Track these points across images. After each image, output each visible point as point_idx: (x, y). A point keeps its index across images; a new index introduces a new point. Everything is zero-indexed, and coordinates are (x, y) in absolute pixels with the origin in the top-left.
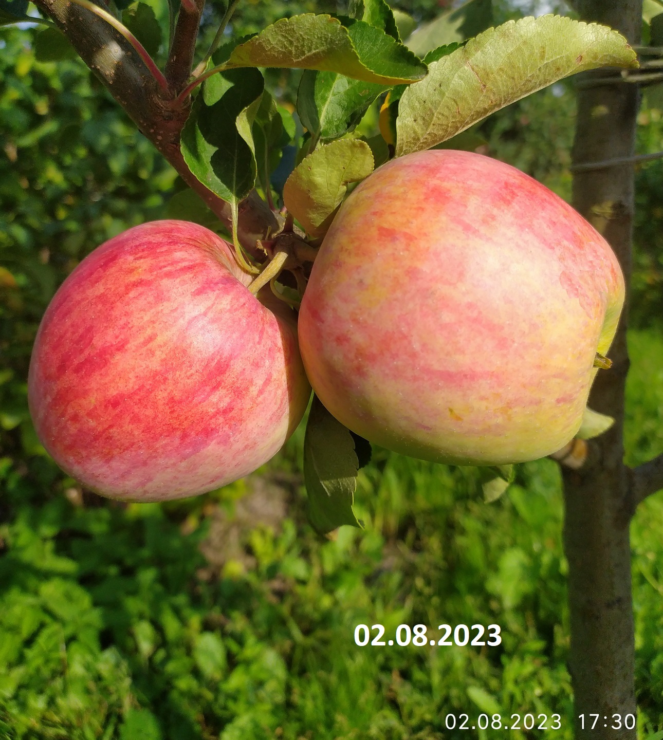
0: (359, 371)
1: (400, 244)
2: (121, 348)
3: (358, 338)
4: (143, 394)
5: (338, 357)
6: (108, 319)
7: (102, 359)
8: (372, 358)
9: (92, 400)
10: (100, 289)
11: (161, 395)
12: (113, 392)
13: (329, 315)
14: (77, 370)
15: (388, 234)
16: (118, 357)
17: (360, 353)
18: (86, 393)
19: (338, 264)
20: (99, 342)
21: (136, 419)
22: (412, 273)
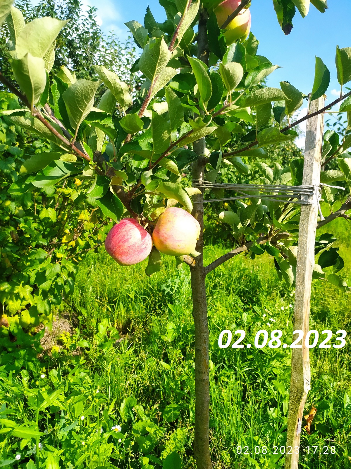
0: (166, 241)
1: (171, 223)
2: (130, 238)
3: (166, 236)
4: (134, 245)
5: (162, 239)
6: (127, 234)
7: (127, 240)
8: (168, 239)
9: (126, 247)
10: (125, 230)
11: (137, 245)
12: (129, 245)
13: (161, 233)
14: (123, 242)
15: (169, 221)
16: (130, 240)
17: (166, 238)
18: (125, 246)
19: (162, 226)
20: (126, 238)
21: (132, 249)
22: (173, 227)
